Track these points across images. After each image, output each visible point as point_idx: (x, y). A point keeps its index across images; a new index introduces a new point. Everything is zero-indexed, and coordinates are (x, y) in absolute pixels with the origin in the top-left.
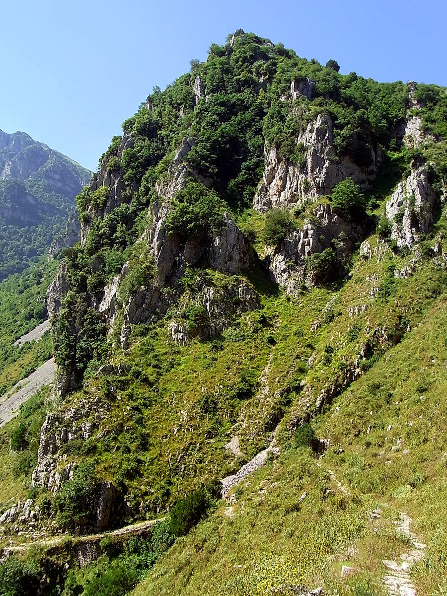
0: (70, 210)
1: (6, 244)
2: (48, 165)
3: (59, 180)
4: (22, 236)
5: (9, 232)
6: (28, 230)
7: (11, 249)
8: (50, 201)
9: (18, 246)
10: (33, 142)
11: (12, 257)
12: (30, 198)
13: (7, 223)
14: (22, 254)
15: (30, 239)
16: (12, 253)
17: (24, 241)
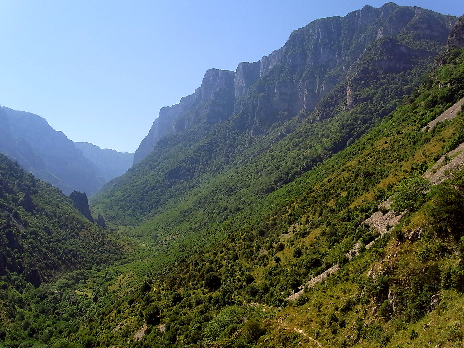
0: (440, 50)
1: (387, 89)
2: (416, 18)
3: (427, 28)
4: (399, 80)
5: (387, 79)
6: (404, 75)
7: (391, 91)
8: (421, 47)
9: (397, 88)
10: (399, 7)
11: (393, 98)
12: (403, 49)
13: (385, 72)
14: (402, 94)
15: (407, 81)
16: (393, 94)
17: (401, 83)
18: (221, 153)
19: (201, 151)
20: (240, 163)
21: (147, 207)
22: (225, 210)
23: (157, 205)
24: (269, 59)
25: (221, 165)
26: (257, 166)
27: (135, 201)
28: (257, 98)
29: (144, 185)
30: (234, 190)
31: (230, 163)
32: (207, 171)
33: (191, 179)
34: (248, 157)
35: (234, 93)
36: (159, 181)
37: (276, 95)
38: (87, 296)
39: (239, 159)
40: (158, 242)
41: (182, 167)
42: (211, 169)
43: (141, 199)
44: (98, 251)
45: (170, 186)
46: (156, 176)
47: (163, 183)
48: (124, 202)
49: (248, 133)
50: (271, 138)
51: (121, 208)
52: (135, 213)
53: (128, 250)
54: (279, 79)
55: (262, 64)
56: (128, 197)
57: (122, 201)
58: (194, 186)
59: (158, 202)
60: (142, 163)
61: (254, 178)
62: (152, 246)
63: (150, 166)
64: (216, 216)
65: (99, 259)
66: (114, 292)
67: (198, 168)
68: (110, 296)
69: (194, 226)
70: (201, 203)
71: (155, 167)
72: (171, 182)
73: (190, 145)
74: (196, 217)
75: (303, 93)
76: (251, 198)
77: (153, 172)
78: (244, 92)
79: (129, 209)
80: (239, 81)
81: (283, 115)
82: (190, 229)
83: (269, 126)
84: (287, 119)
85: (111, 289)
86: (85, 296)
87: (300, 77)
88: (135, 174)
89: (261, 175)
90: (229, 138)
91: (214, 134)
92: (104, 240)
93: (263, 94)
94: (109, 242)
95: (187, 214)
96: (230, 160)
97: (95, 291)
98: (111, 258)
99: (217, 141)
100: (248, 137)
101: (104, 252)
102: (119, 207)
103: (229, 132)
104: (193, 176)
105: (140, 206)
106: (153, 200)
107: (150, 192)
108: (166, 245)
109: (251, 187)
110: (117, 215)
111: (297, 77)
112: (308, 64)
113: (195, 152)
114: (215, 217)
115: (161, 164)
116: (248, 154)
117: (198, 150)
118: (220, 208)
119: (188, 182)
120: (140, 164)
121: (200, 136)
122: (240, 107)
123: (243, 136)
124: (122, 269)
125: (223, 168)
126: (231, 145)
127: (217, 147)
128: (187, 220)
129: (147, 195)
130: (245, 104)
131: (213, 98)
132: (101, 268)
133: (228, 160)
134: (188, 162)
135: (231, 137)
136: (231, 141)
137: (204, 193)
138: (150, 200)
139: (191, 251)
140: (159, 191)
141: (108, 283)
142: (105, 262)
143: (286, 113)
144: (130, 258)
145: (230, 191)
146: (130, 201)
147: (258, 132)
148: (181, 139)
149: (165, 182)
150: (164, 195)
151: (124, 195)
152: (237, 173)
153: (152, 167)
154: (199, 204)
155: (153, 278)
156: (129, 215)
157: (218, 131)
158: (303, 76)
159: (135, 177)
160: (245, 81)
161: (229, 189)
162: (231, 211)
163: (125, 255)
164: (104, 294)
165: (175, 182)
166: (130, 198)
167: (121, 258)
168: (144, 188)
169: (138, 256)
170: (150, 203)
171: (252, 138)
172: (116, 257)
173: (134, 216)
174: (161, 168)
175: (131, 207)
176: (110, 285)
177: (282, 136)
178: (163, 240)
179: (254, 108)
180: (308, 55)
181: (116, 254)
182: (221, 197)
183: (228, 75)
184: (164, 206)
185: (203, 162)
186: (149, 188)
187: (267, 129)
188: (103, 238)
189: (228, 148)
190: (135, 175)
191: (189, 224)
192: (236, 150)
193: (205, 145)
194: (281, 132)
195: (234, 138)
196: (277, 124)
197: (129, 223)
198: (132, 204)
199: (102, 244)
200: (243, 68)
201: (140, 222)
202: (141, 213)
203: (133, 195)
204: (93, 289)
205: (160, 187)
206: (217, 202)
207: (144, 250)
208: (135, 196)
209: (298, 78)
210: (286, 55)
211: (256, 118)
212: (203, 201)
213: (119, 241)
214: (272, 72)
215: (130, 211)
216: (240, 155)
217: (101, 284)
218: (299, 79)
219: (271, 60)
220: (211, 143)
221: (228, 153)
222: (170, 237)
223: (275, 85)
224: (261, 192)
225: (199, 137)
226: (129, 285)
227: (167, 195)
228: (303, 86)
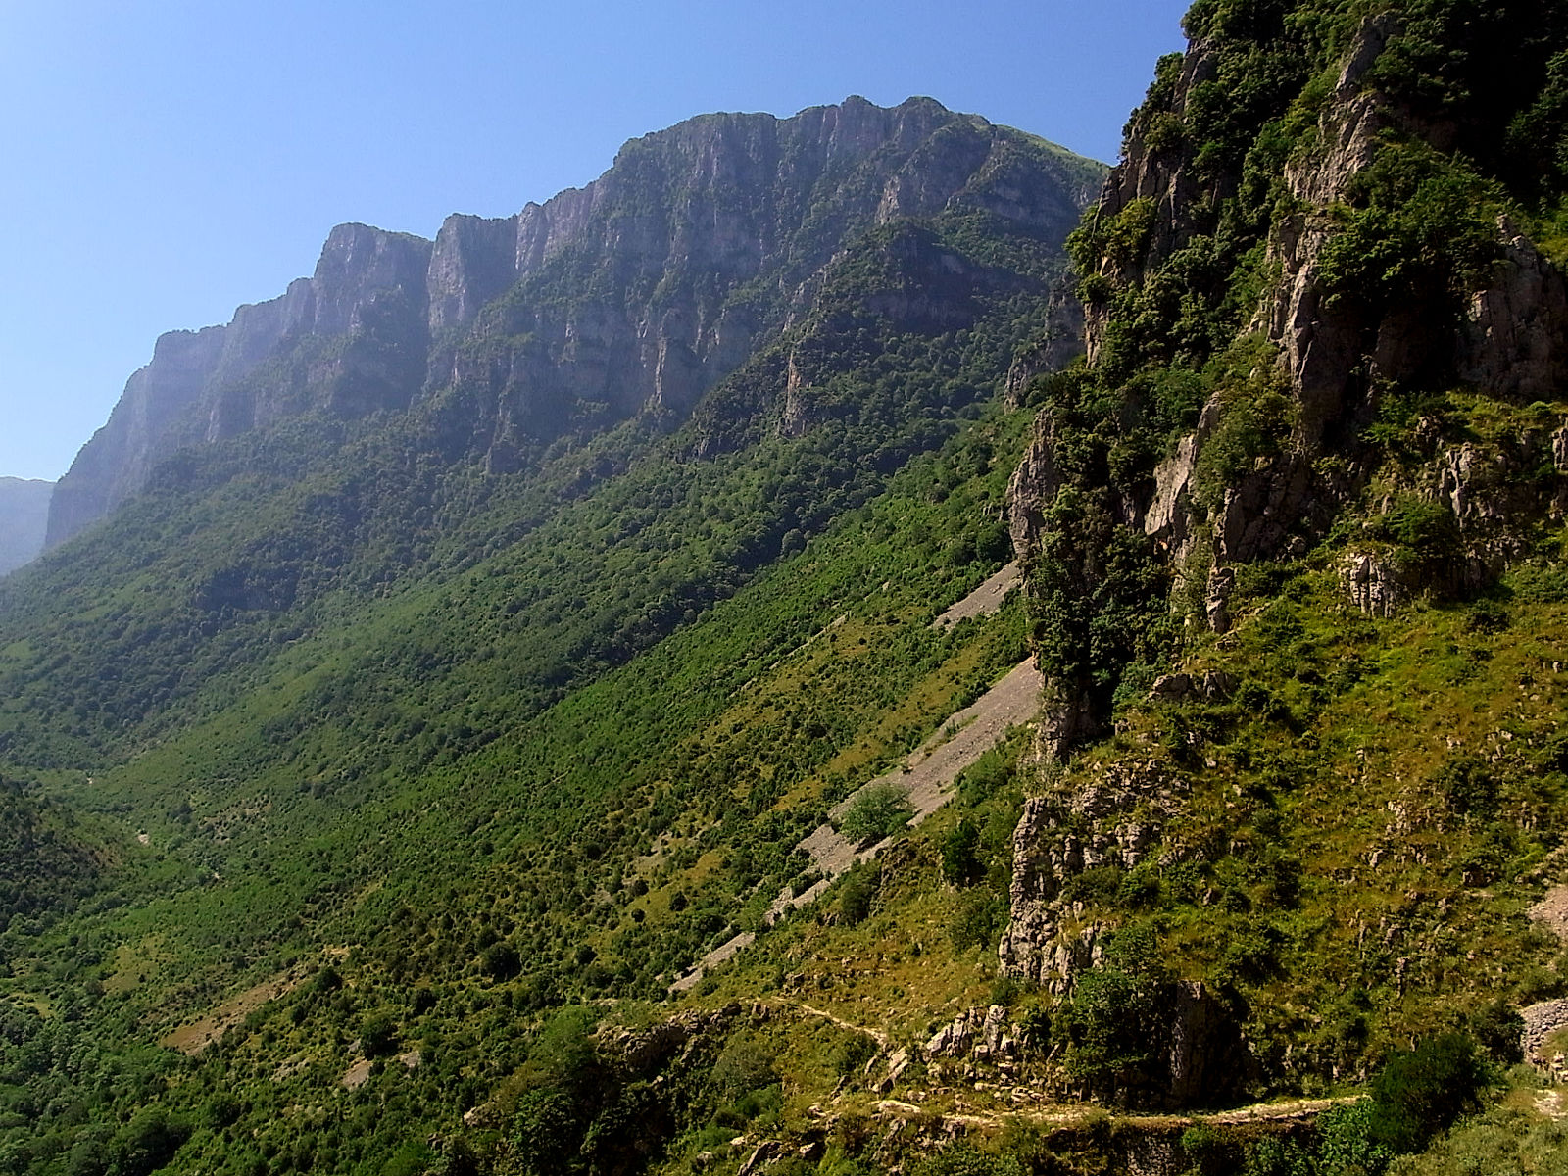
0: (1052, 275)
1: (900, 382)
2: (991, 167)
3: (1020, 202)
4: (935, 357)
5: (903, 353)
6: (950, 342)
7: (912, 392)
8: (1000, 259)
9: (926, 384)
10: (947, 117)
11: (915, 413)
12: (949, 261)
13: (899, 329)
14: (939, 402)
15: (955, 363)
16: (914, 402)
17: (941, 370)
18: (387, 526)
19: (318, 513)
20: (452, 565)
21: (129, 703)
22: (418, 728)
23: (165, 696)
24: (548, 216)
25: (388, 567)
26: (510, 586)
27: (86, 680)
28: (509, 348)
29: (116, 624)
30: (439, 662)
31: (417, 561)
32: (338, 584)
33: (285, 607)
34: (476, 545)
35: (428, 315)
36: (171, 611)
37: (569, 345)
38: (37, 1013)
39: (445, 550)
40: (195, 829)
41: (255, 566)
42: (354, 579)
43: (108, 674)
44: (19, 869)
45: (210, 632)
46: (159, 594)
47: (187, 620)
48: (41, 685)
49: (475, 461)
50: (550, 485)
51: (34, 703)
52: (86, 724)
53: (110, 861)
54: (580, 293)
55: (523, 229)
56: (57, 665)
57: (36, 678)
58: (297, 634)
59: (171, 683)
60: (100, 541)
61: (506, 629)
62: (179, 844)
63: (132, 554)
64: (390, 748)
65: (27, 896)
66: (127, 996)
67: (309, 573)
68: (118, 1009)
69: (317, 780)
70: (333, 699)
71: (152, 558)
72: (213, 619)
73: (276, 487)
74: (320, 749)
75: (654, 346)
76: (504, 700)
77: (143, 578)
78: (460, 316)
79: (63, 709)
80: (446, 276)
81: (589, 410)
82: (306, 789)
83: (545, 444)
84: (602, 427)
85: (113, 986)
86: (30, 1012)
87: (648, 292)
88: (72, 577)
89: (526, 623)
90: (412, 474)
91: (362, 459)
92: (30, 833)
93: (526, 338)
94: (49, 838)
95: (284, 736)
96: (416, 550)
97: (56, 996)
98: (63, 891)
99: (373, 483)
100: (475, 475)
101: (38, 872)
102: (24, 700)
103: (412, 456)
104: (289, 599)
105: (104, 699)
106: (150, 677)
107: (140, 651)
108: (224, 838)
109: (498, 661)
110: (18, 729)
111: (636, 293)
112: (674, 255)
113: (297, 517)
114: (386, 752)
115: (173, 550)
116: (476, 536)
117: (309, 509)
118: (401, 723)
119: (273, 618)
120: (92, 544)
121: (312, 458)
122: (450, 375)
123: (457, 472)
124: (116, 927)
125: (392, 578)
126: (420, 502)
127: (373, 503)
128: (287, 754)
129: (127, 661)
130: (467, 364)
131: (355, 328)
132: (38, 923)
133: (408, 550)
134: (275, 552)
135: (419, 474)
136: (420, 488)
137: (336, 664)
138: (141, 677)
139: (349, 871)
140: (172, 646)
141: (94, 972)
142: (47, 903)
143: (598, 407)
144: (123, 887)
145: (428, 665)
146: (68, 678)
147: (507, 462)
148: (242, 463)
149: (193, 614)
150: (190, 660)
151: (43, 657)
152: (448, 604)
153: (139, 558)
154: (324, 703)
155: (245, 951)
156: (66, 730)
157: (376, 449)
158: (656, 292)
159: (75, 590)
160: (466, 280)
161: (424, 661)
162: (442, 740)
163: (107, 880)
164: (92, 1005)
165: (230, 616)
166: (67, 668)
167: (95, 890)
168: (117, 634)
169: (146, 880)
170: (141, 687)
171: (489, 480)
172: (79, 884)
173: (84, 732)
174: (177, 566)
175: (70, 701)
176: (104, 976)
177: (584, 484)
178: (211, 821)
179: (497, 380)
180: (674, 228)
181: (76, 876)
182: (399, 682)
183: (409, 253)
184: (195, 700)
185: (325, 554)
186: (136, 634)
187: (539, 455)
188: (29, 824)
189: (411, 510)
190: (75, 583)
191: (300, 771)
192: (435, 516)
193: (334, 494)
194: (582, 471)
195: (429, 477)
196: (568, 440)
197: (67, 758)
198: (76, 692)
199: (28, 845)
200: (459, 233)
201: (105, 754)
202: (108, 724)
203: (75, 657)
204: (48, 991)
205: (174, 632)
206: (388, 700)
207: (160, 858)
208: (84, 661)
209: (639, 298)
210: (604, 219)
211: (504, 416)
212: (338, 692)
213: (77, 831)
214: (557, 266)
215: (69, 717)
216: (448, 535)
217: (70, 975)
218: (644, 302)
219: (552, 218)
220: (352, 488)
221: (409, 526)
222: (235, 811)
223: (566, 311)
224: (532, 682)
225: (304, 461)
226: (174, 975)
227: (200, 664)
228: (655, 322)
